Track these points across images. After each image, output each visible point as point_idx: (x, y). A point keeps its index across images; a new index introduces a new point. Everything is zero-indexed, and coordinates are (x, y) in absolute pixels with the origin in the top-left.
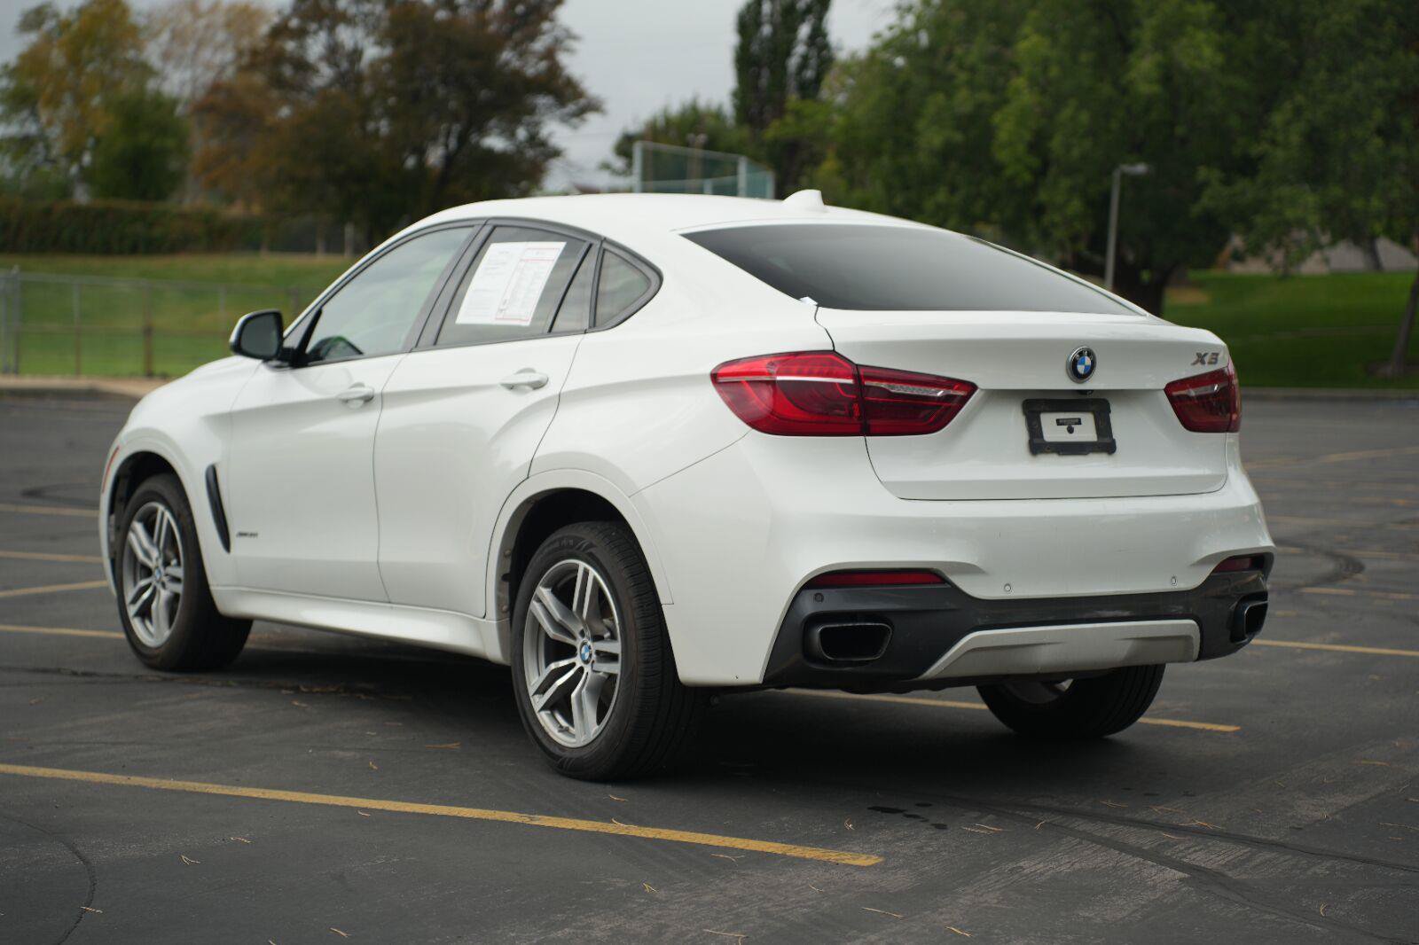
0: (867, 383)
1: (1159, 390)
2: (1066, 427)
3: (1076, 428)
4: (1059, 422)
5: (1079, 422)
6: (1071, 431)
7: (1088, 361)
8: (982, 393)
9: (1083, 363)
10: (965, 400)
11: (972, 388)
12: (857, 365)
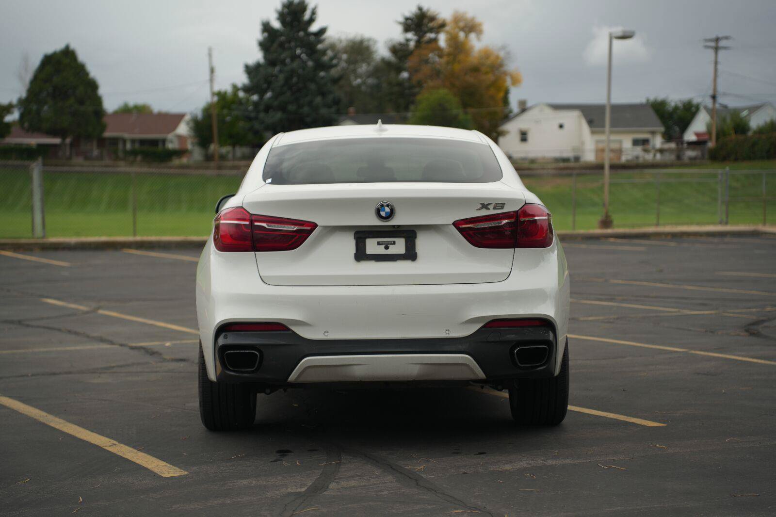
0: (256, 224)
1: (450, 225)
2: (383, 246)
3: (391, 246)
4: (379, 243)
5: (394, 243)
6: (387, 248)
7: (387, 209)
8: (321, 228)
9: (384, 210)
10: (310, 232)
11: (314, 226)
12: (251, 214)
